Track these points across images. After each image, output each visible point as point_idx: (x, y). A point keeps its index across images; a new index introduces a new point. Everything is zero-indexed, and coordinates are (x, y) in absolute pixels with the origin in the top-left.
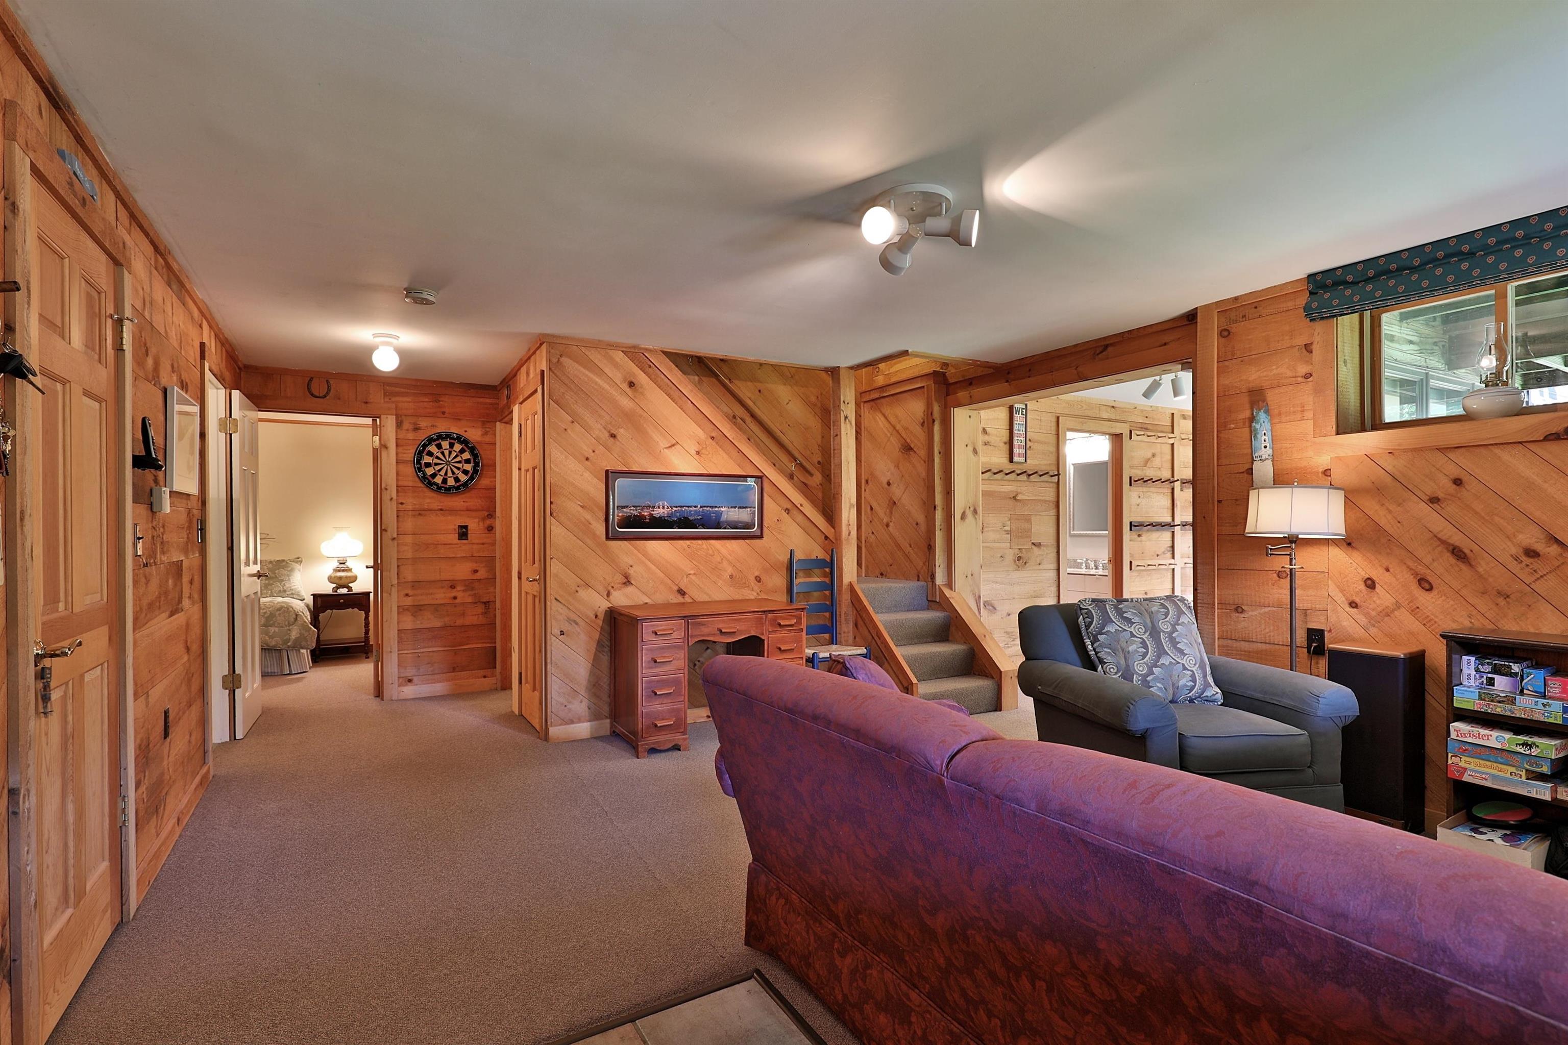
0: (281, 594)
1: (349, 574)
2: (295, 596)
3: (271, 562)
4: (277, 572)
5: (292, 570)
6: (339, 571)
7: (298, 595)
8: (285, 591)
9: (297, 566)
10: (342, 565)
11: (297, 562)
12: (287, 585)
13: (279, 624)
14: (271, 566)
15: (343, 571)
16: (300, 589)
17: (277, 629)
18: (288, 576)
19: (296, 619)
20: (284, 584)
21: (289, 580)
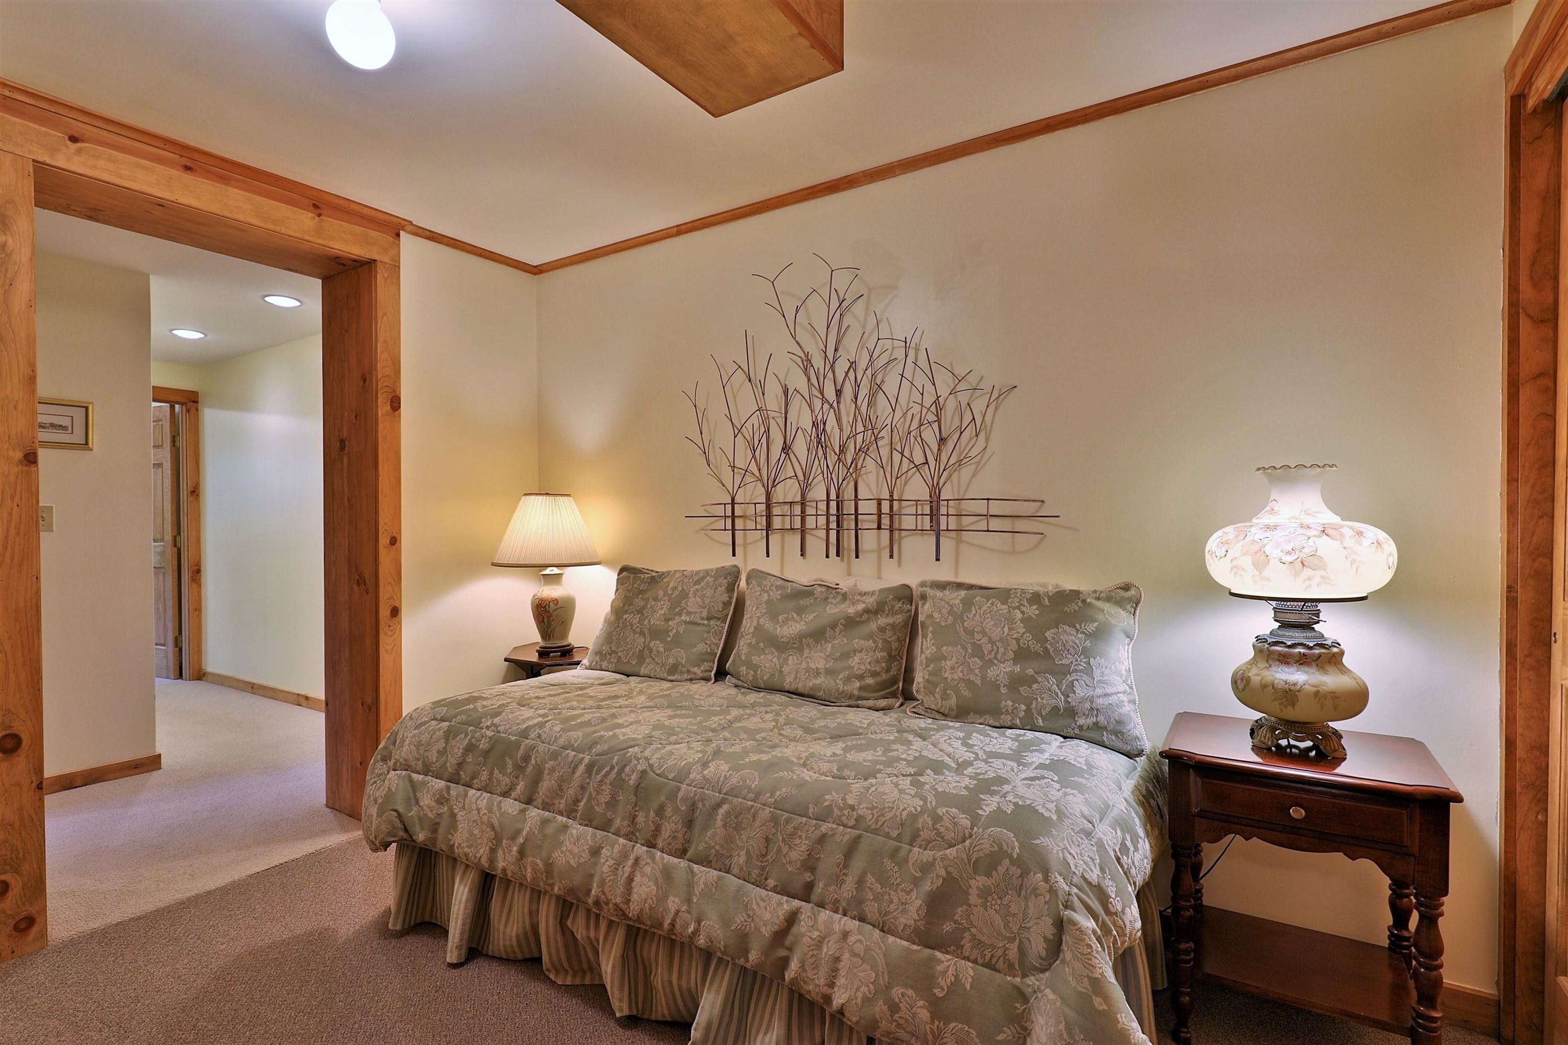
0: (1061, 723)
1: (1330, 681)
2: (1106, 737)
3: (1036, 598)
4: (1049, 634)
5: (1101, 634)
6: (1284, 660)
7: (1117, 733)
8: (1071, 713)
9: (1119, 618)
10: (1297, 636)
11: (1120, 603)
12: (1081, 691)
13: (978, 944)
14: (1033, 611)
15: (1303, 661)
16: (1127, 708)
17: (968, 970)
18: (1086, 653)
19: (1055, 948)
20: (1071, 685)
21: (1089, 670)
